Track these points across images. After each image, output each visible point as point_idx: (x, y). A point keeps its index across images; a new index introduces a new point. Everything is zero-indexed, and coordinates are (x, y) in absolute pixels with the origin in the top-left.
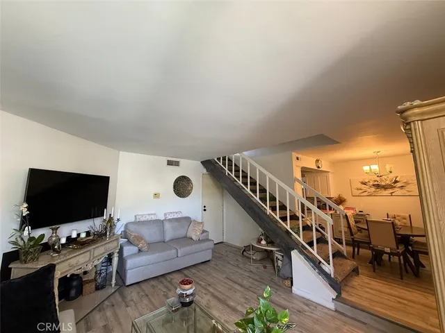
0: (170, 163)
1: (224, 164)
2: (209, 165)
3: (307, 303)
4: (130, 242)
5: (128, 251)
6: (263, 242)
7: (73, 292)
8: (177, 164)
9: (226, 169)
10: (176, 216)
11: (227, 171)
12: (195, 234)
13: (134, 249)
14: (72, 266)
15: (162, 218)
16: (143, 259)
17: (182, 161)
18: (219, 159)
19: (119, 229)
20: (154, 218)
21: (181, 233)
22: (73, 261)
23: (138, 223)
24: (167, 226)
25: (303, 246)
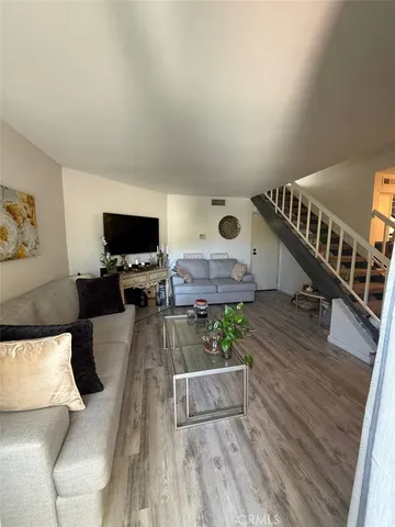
0: (215, 203)
1: (274, 199)
2: (259, 200)
3: (338, 351)
4: (178, 275)
5: (176, 280)
6: (309, 289)
7: (142, 303)
8: (222, 203)
9: (276, 205)
10: (221, 257)
11: (277, 208)
12: (236, 274)
13: (181, 281)
14: (136, 283)
15: (208, 258)
16: (187, 289)
17: (227, 199)
18: (269, 193)
19: (172, 264)
20: (200, 257)
21: (224, 273)
22: (136, 279)
23: (186, 260)
24: (212, 265)
25: (352, 296)
